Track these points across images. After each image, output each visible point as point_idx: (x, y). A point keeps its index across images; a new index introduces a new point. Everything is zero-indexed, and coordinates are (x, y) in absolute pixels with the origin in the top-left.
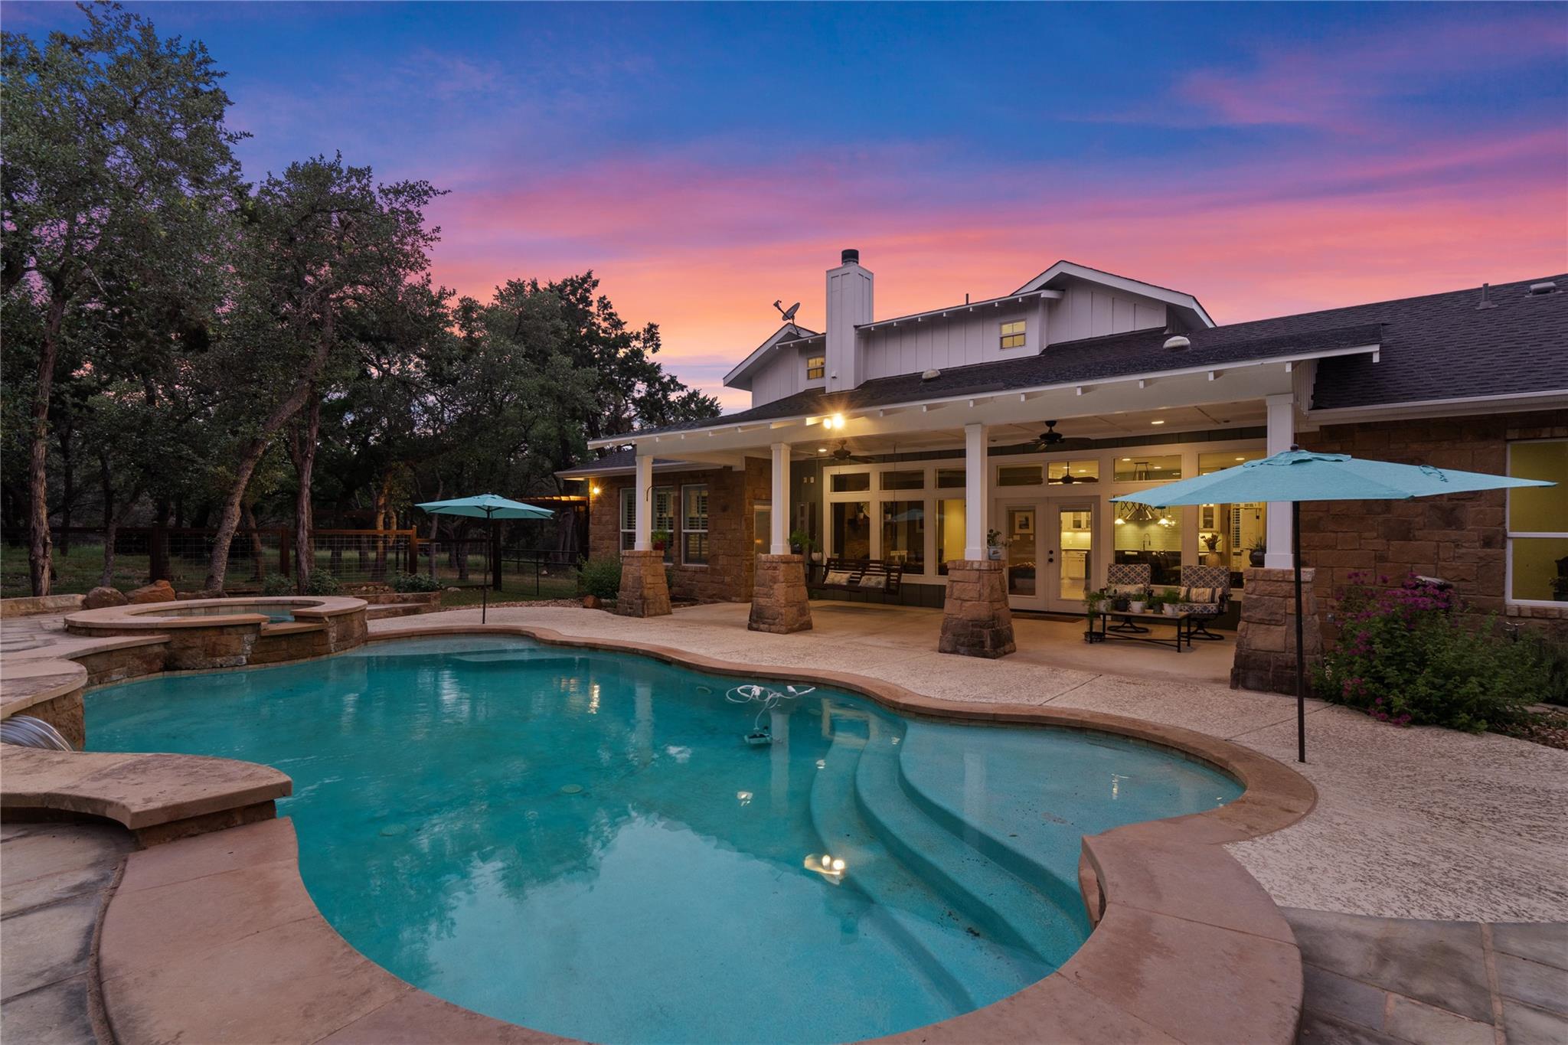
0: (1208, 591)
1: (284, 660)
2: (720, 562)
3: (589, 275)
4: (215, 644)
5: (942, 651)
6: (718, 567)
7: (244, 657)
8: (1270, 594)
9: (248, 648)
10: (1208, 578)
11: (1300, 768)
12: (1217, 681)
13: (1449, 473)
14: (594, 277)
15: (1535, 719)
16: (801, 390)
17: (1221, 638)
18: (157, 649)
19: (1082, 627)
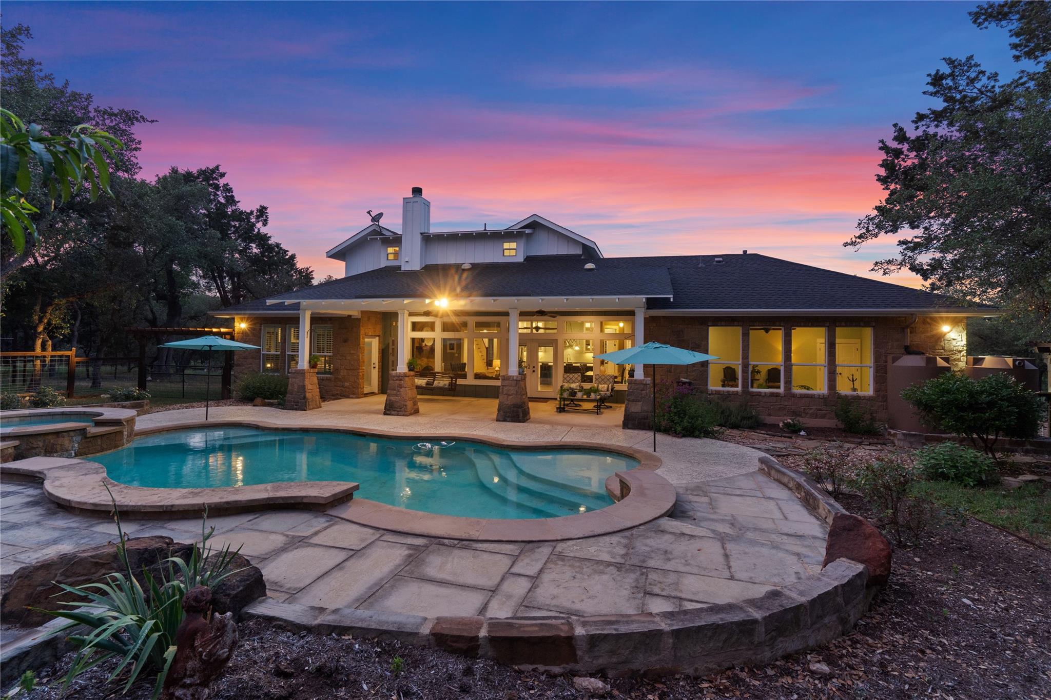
0: (606, 386)
1: (99, 452)
2: (341, 374)
3: (217, 167)
4: (53, 444)
5: (498, 420)
6: (340, 377)
7: (73, 452)
8: (637, 389)
9: (76, 445)
10: (605, 380)
11: (654, 454)
12: (616, 426)
13: (696, 354)
14: (221, 170)
15: (717, 432)
16: (382, 266)
17: (611, 407)
18: (10, 451)
19: (556, 404)
